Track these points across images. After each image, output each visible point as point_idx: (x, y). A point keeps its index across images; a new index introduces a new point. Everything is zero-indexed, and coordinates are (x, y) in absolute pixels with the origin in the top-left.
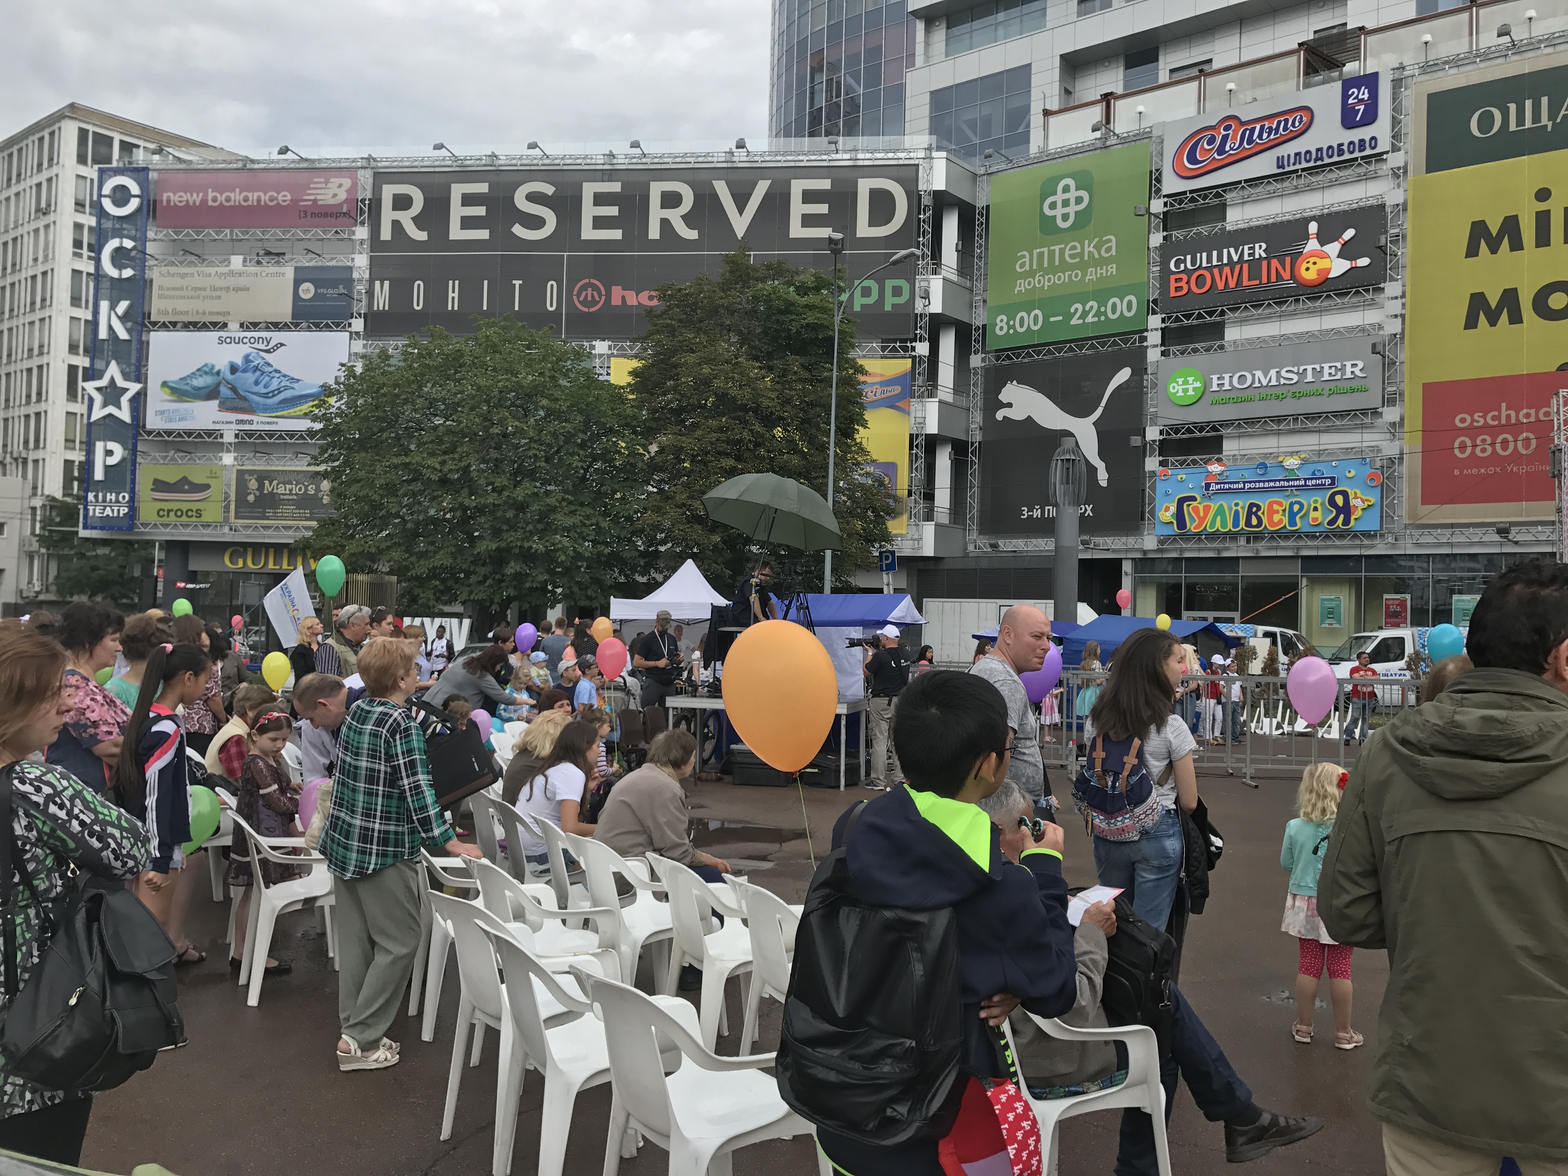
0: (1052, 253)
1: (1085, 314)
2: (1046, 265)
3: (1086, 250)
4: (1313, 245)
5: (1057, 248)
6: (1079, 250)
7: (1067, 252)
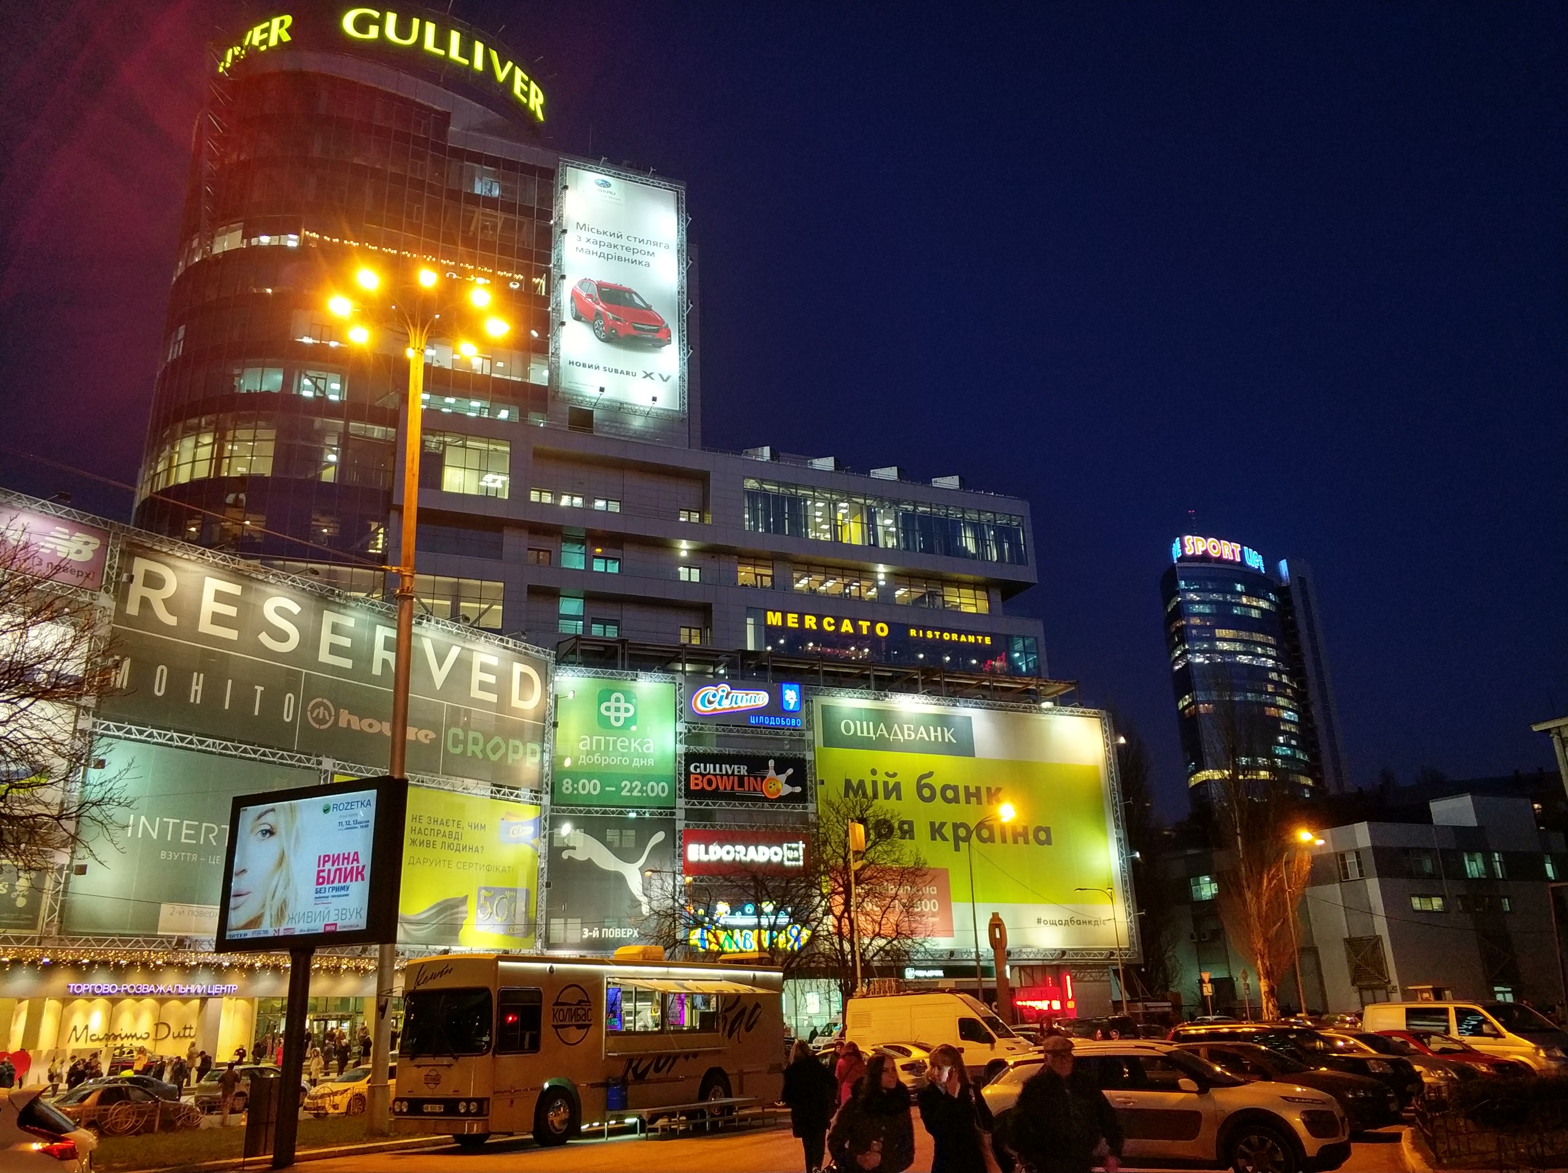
0: (607, 743)
1: (631, 790)
2: (603, 749)
3: (633, 745)
4: (771, 773)
5: (611, 739)
6: (627, 744)
7: (619, 744)
